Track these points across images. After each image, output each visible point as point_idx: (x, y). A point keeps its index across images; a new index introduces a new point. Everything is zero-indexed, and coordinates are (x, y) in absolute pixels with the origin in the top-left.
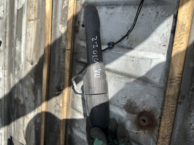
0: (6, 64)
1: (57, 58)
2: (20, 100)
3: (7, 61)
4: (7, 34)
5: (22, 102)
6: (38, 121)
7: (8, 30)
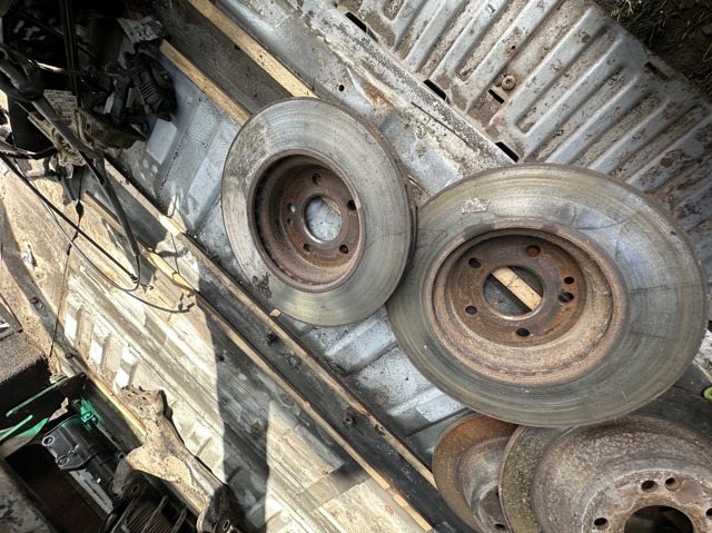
0: (198, 409)
1: (234, 312)
2: (257, 424)
3: (194, 404)
4: (162, 371)
5: (260, 423)
6: (298, 414)
7: (158, 367)
